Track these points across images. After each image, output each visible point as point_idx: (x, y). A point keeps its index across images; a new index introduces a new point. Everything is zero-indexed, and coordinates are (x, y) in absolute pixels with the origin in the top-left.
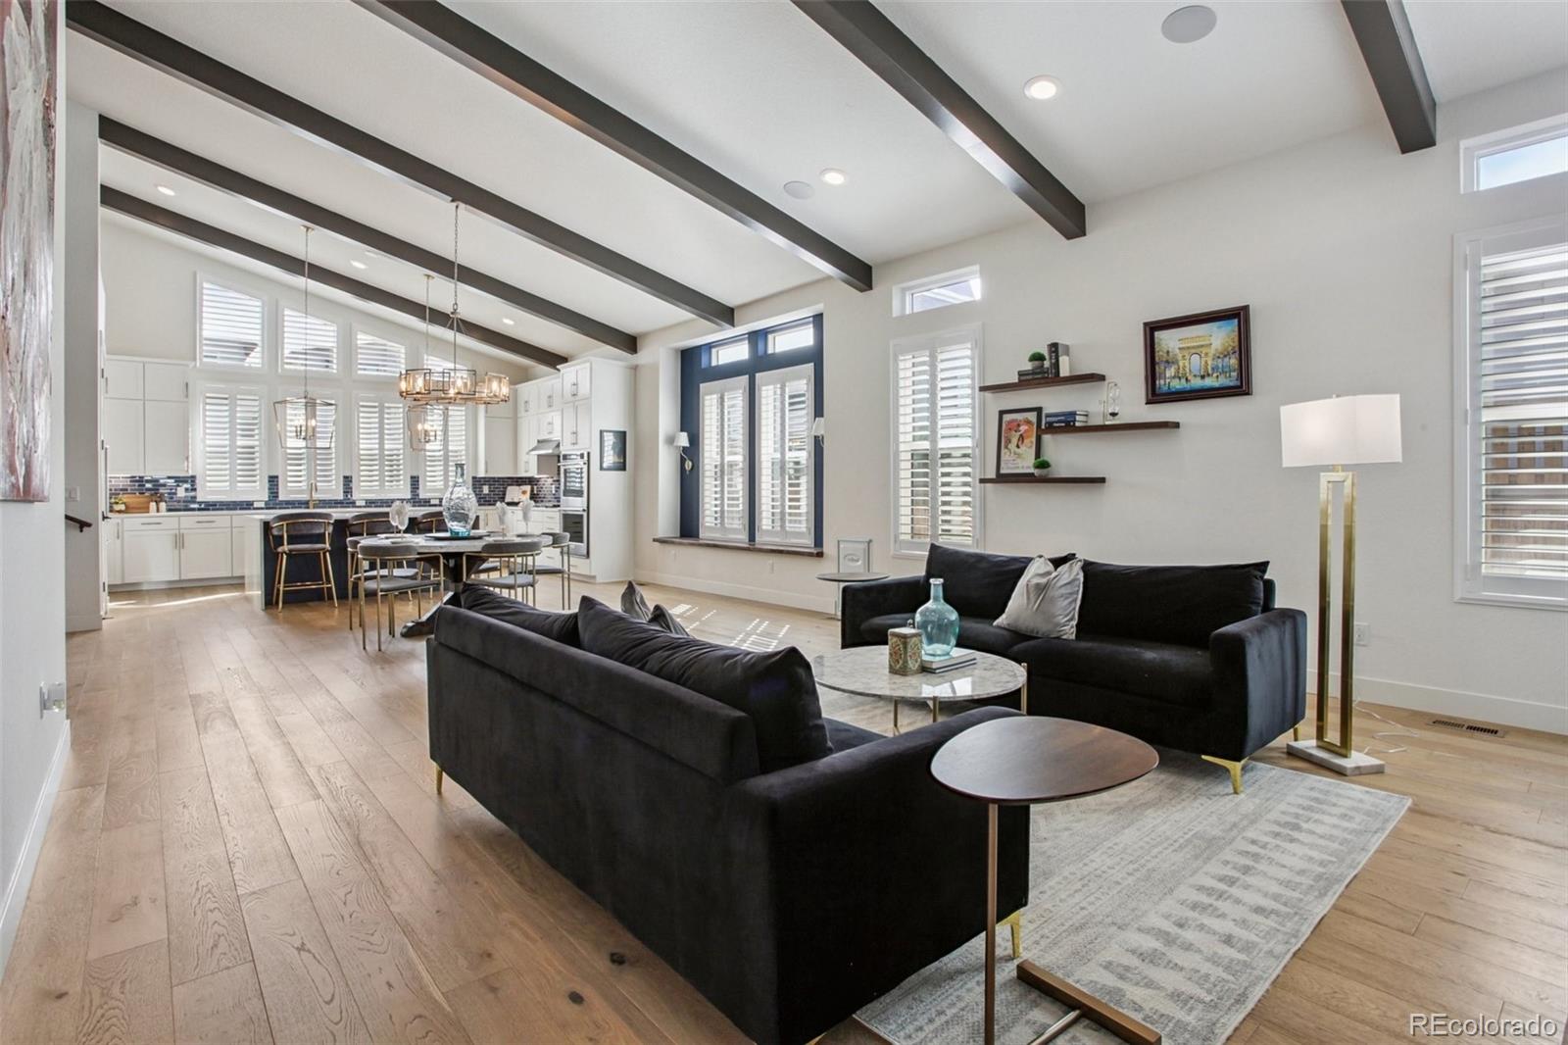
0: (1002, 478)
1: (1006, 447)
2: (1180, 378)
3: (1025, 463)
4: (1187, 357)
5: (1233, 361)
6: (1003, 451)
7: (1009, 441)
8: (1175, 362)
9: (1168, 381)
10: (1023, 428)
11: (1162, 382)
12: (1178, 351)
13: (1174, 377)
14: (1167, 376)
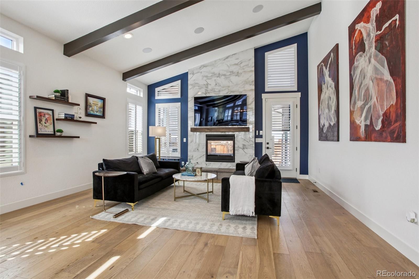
0: (39, 135)
1: (40, 123)
2: (92, 111)
3: (50, 130)
4: (94, 106)
5: (102, 110)
6: (39, 124)
7: (41, 120)
8: (92, 106)
9: (90, 111)
10: (47, 116)
11: (89, 111)
12: (92, 104)
13: (91, 110)
14: (90, 109)
